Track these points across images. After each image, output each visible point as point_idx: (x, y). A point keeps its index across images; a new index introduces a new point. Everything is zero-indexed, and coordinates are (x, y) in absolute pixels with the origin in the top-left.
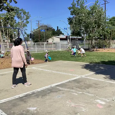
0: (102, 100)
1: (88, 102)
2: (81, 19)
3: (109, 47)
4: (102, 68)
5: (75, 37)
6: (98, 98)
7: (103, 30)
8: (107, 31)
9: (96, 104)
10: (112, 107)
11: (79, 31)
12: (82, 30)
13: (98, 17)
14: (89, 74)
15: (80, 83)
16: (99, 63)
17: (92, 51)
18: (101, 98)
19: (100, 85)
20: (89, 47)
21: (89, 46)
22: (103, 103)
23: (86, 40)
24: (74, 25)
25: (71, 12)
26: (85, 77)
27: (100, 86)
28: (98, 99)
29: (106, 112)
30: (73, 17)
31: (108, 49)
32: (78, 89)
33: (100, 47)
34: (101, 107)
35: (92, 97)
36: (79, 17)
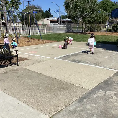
2: (77, 5)
3: (100, 30)
7: (96, 15)
8: (100, 17)
17: (86, 34)
21: (82, 29)
31: (99, 33)
33: (92, 30)
36: (76, 2)
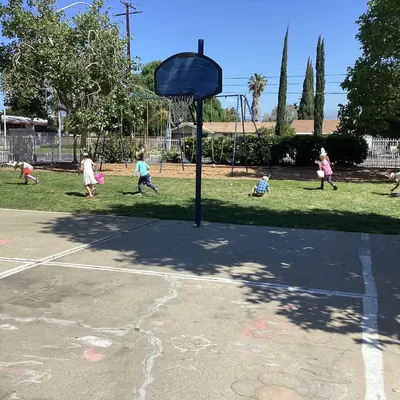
0: (102, 336)
1: (54, 349)
2: (42, 57)
4: (114, 228)
5: (24, 119)
6: (88, 330)
7: (120, 100)
8: (133, 108)
9: (79, 351)
10: (132, 353)
11: (36, 100)
12: (49, 94)
13: (104, 58)
14: (67, 252)
15: (31, 286)
16: (105, 212)
18: (99, 330)
19: (103, 286)
20: (75, 156)
21: (75, 152)
22: (105, 343)
23: (67, 133)
24: (18, 75)
25: (4, 24)
26: (53, 264)
27: (99, 290)
28: (88, 332)
29: (111, 372)
30: (14, 44)
32: (22, 309)
33: (111, 157)
34: (97, 357)
35: (70, 330)
36: (36, 46)
